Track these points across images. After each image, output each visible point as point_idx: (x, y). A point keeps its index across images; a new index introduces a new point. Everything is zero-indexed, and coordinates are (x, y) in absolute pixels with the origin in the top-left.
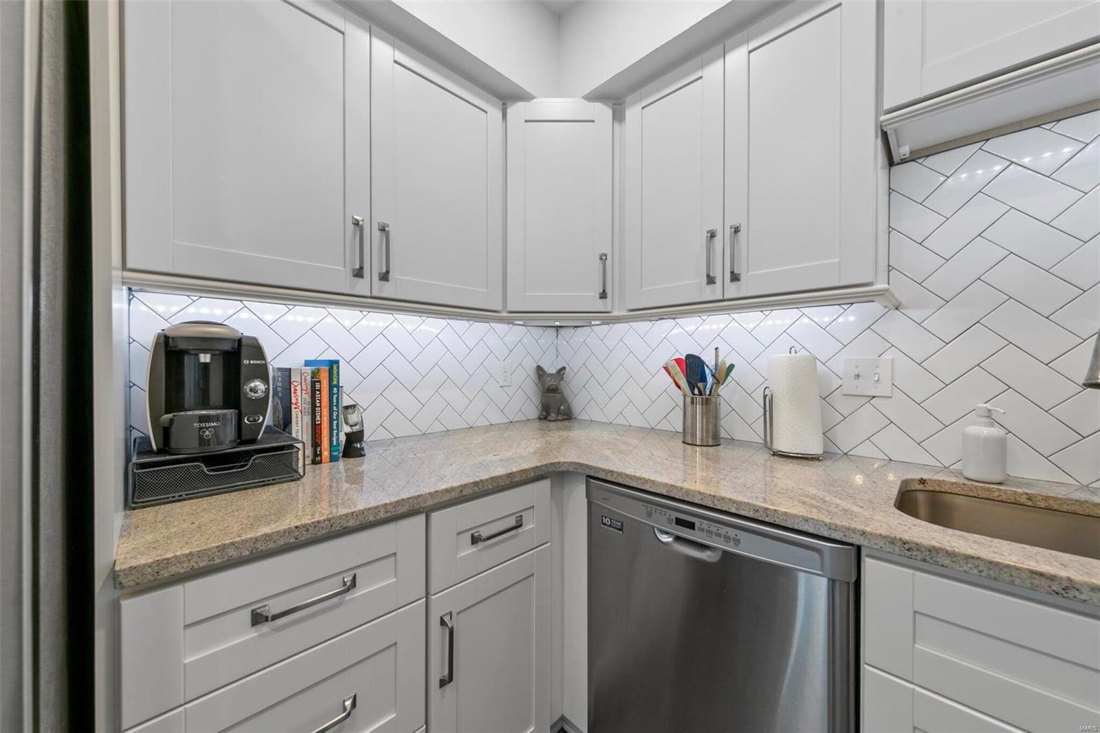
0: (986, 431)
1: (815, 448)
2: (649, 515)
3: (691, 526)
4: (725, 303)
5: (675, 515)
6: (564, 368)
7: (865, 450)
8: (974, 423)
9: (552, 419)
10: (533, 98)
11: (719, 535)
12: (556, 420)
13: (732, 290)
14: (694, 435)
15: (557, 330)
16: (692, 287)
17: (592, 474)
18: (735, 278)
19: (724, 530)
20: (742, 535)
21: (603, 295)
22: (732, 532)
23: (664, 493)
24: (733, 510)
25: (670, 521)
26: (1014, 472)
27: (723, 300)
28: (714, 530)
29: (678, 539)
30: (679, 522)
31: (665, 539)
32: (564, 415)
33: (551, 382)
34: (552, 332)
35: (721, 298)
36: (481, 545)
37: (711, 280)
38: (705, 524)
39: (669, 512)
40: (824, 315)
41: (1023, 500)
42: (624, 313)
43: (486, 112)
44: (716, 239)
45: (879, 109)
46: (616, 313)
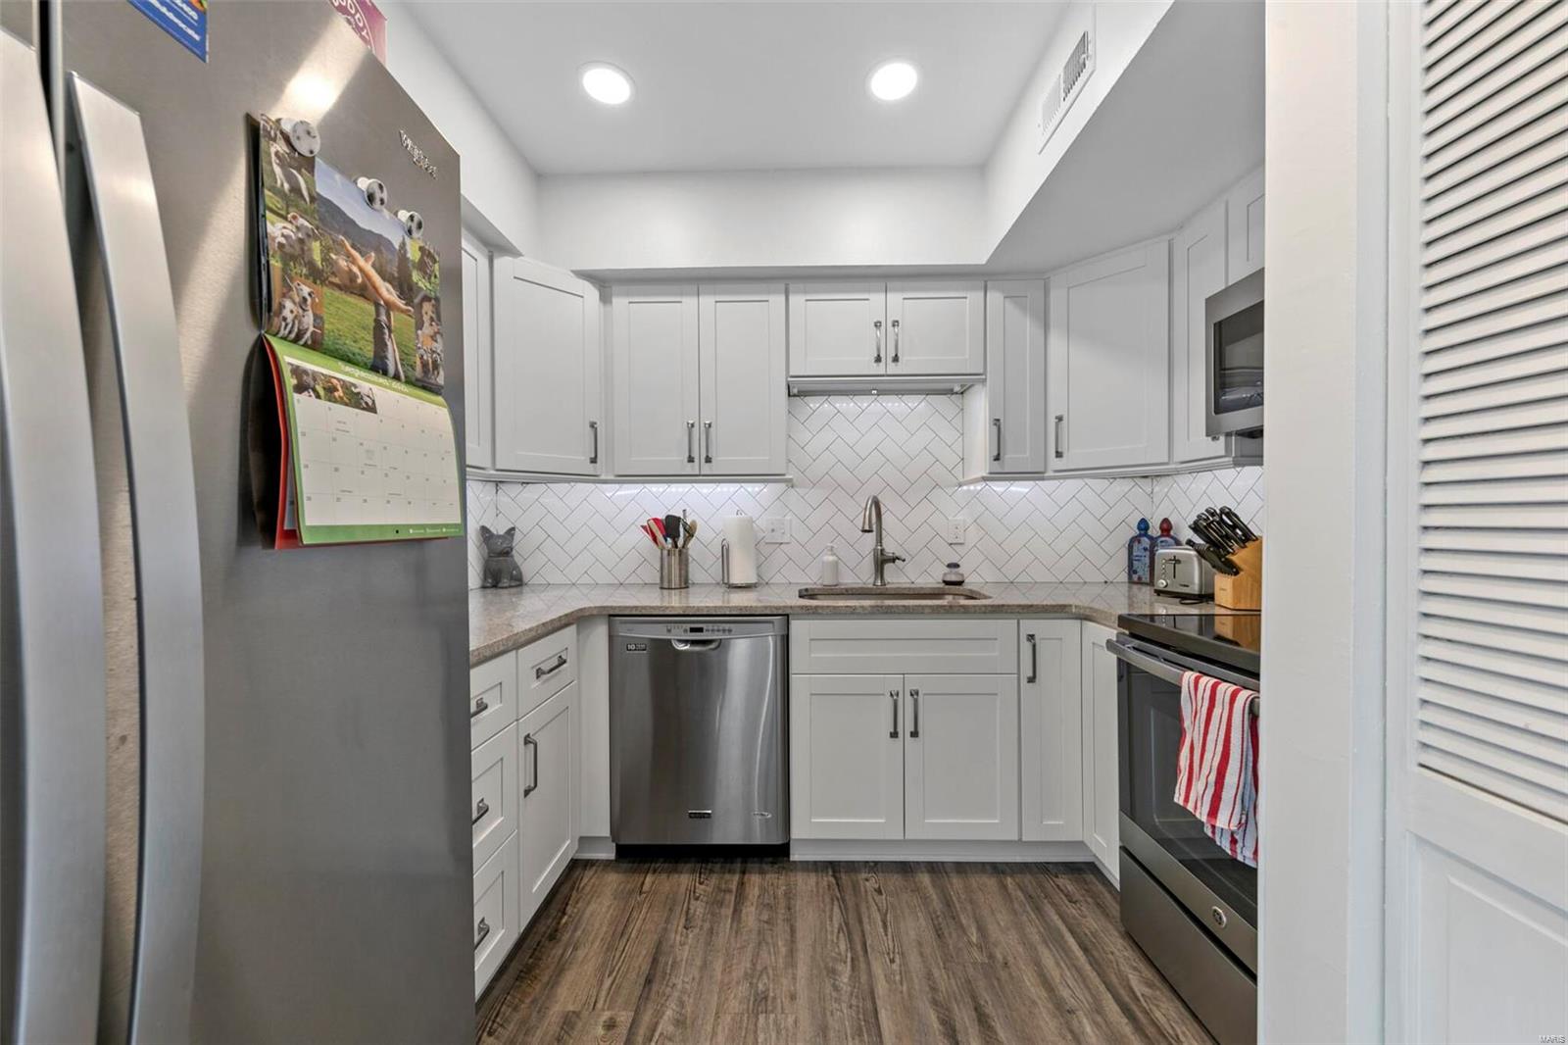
0: (831, 558)
1: (753, 580)
2: (669, 631)
3: (700, 630)
4: (701, 478)
5: (689, 626)
6: (513, 529)
7: (778, 579)
8: (826, 554)
9: (505, 585)
10: (521, 255)
11: (718, 631)
12: (510, 587)
13: (706, 469)
14: (670, 581)
15: (497, 485)
16: (676, 462)
17: (612, 613)
18: (708, 460)
19: (721, 626)
20: (732, 626)
21: (594, 461)
22: (727, 626)
23: (681, 613)
24: (728, 613)
25: (685, 631)
26: (841, 581)
27: (699, 475)
28: (716, 628)
29: (694, 642)
30: (693, 630)
31: (682, 647)
32: (516, 580)
33: (500, 545)
34: (491, 487)
35: (698, 473)
36: (544, 677)
37: (691, 460)
38: (710, 626)
39: (684, 626)
40: (753, 488)
41: (844, 591)
42: (612, 478)
43: (476, 260)
44: (694, 429)
45: (788, 375)
46: (603, 477)
